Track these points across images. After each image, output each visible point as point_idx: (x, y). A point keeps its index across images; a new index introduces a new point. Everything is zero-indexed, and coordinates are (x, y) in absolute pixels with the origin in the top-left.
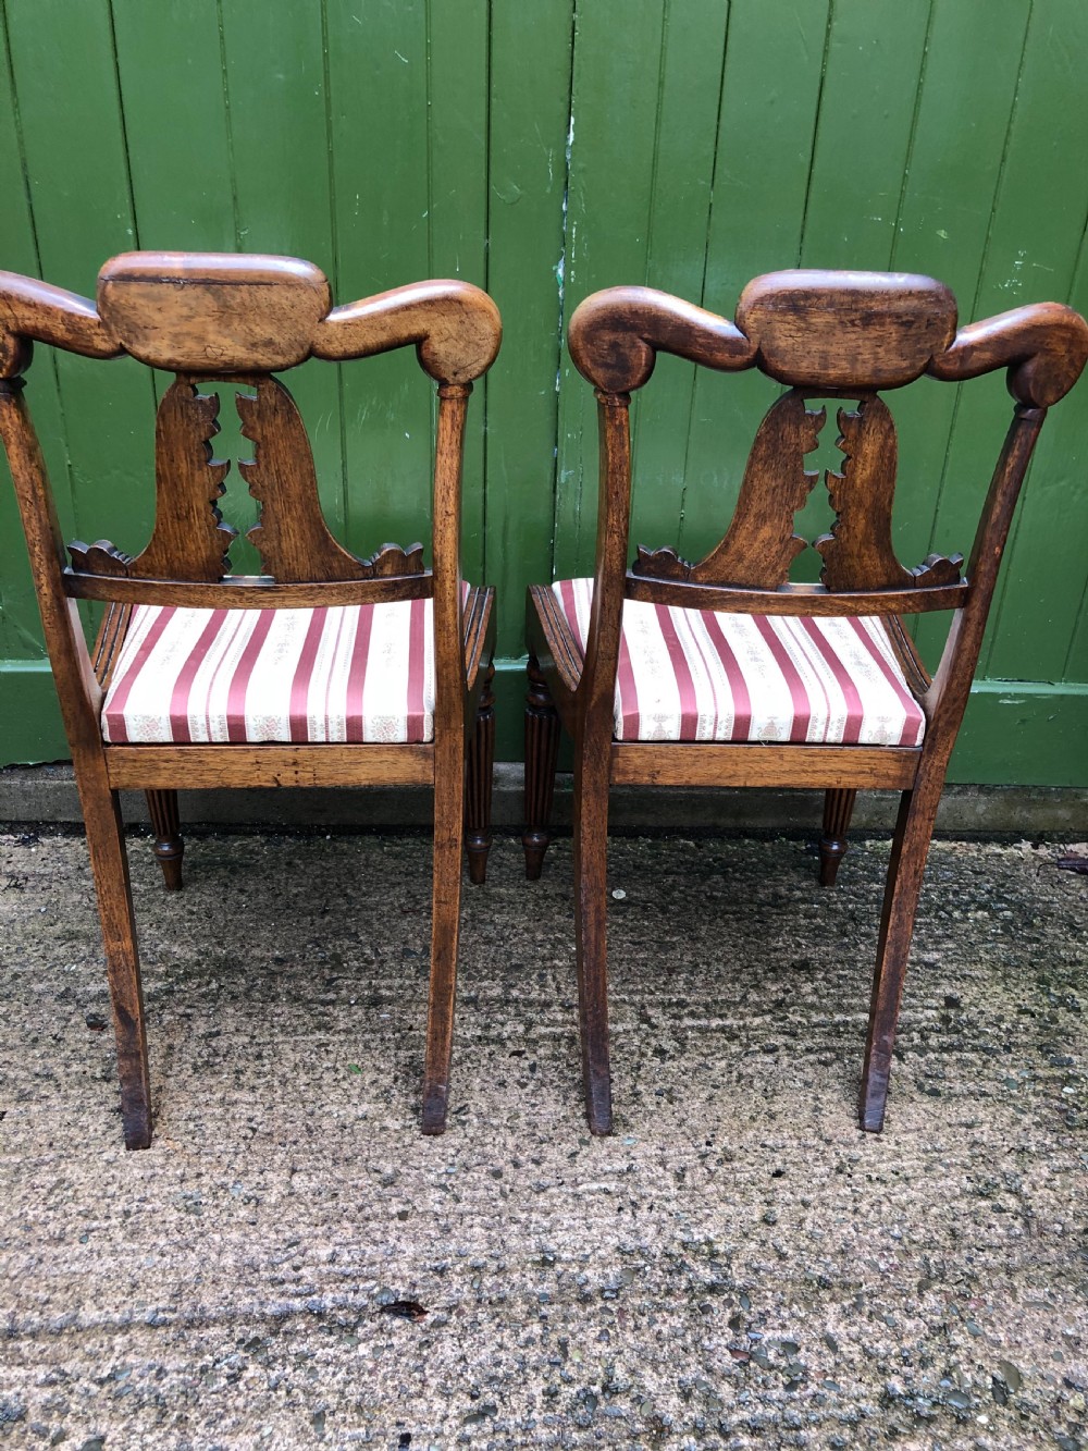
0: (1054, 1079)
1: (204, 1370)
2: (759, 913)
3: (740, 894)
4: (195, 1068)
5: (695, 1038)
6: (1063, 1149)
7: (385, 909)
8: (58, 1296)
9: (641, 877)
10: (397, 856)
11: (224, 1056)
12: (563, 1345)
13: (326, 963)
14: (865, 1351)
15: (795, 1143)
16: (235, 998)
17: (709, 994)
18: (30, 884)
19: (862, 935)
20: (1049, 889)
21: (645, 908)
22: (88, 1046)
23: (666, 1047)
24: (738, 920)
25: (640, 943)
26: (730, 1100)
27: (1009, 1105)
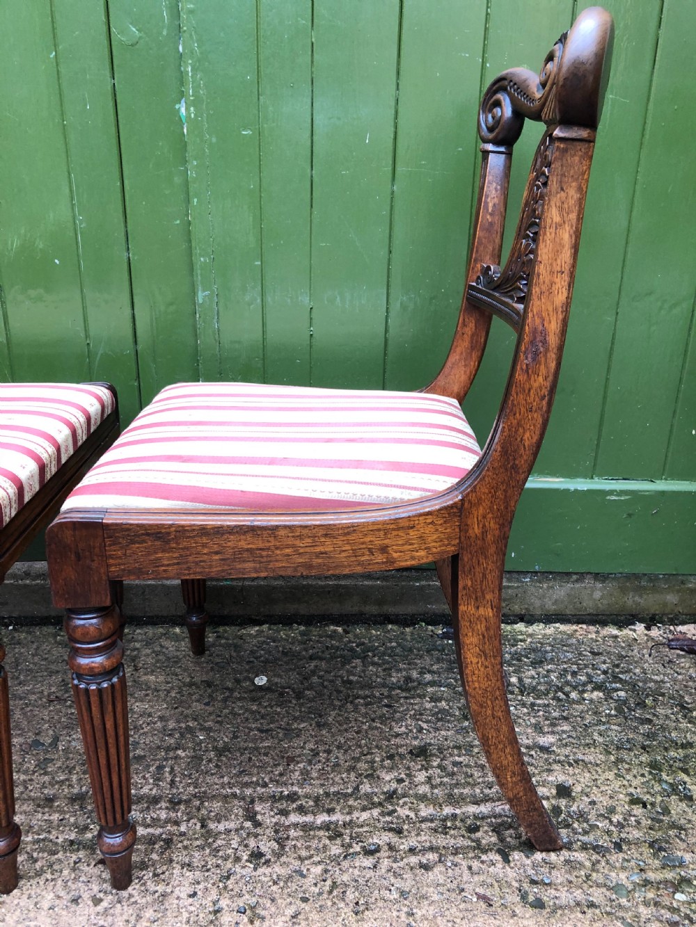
0: (665, 883)
2: (389, 697)
3: (374, 678)
5: (297, 839)
17: (322, 785)
20: (661, 668)
23: (263, 849)
25: (267, 731)
27: (617, 918)
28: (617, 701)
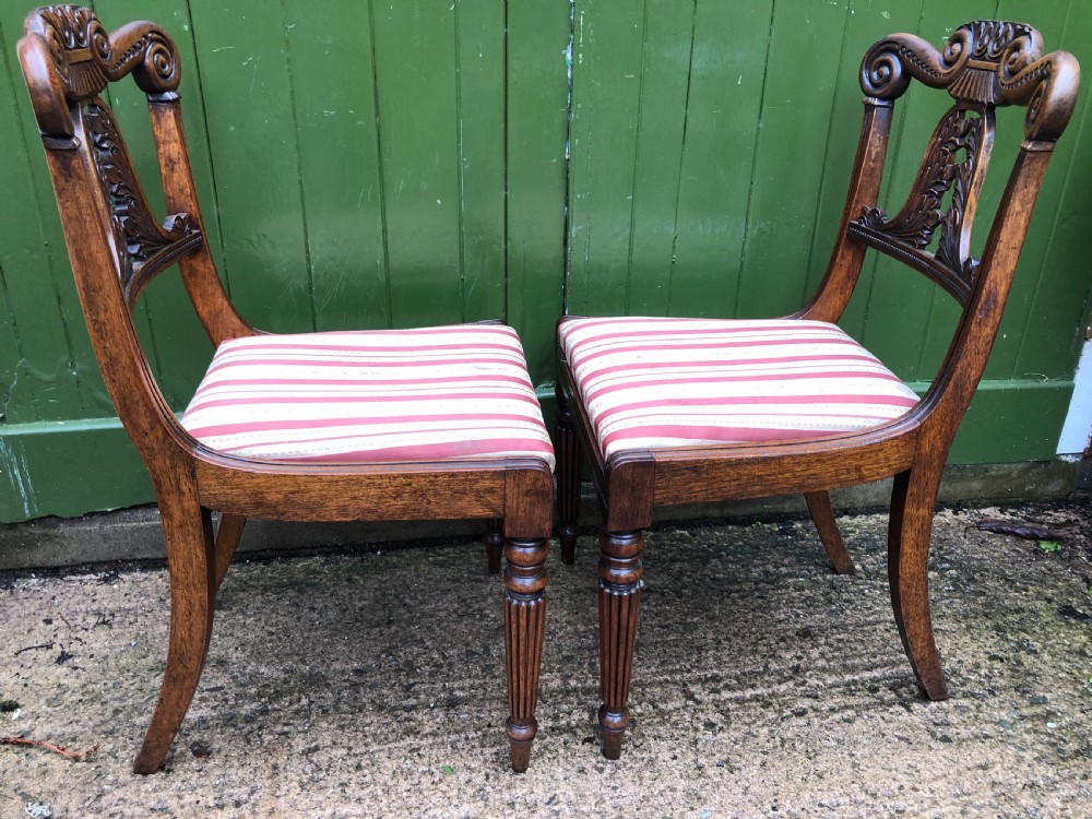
0: (1037, 716)
2: (757, 589)
3: (737, 574)
4: (302, 786)
5: (736, 710)
6: (1064, 779)
7: (443, 614)
9: (653, 566)
10: (442, 565)
11: (327, 770)
13: (401, 670)
15: (847, 800)
16: (325, 712)
17: (737, 667)
18: (117, 619)
19: (845, 601)
20: (978, 548)
21: (663, 594)
22: (196, 774)
23: (713, 720)
24: (742, 597)
25: (667, 627)
26: (780, 764)
27: (1010, 744)
28: (951, 578)
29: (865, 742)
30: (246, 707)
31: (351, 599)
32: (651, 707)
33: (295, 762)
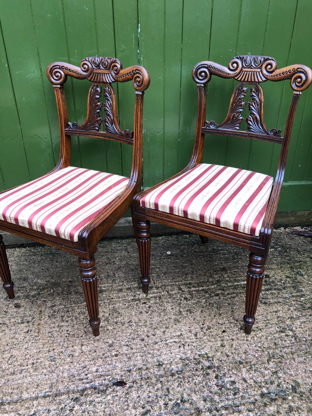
0: (298, 296)
1: (62, 409)
2: (209, 255)
3: (203, 250)
4: (49, 317)
5: (195, 294)
6: (303, 316)
7: (101, 263)
8: (15, 391)
9: (174, 247)
10: (102, 247)
11: (57, 312)
12: (168, 389)
14: (255, 382)
15: (228, 322)
16: (58, 294)
17: (198, 280)
19: (239, 259)
20: (290, 241)
21: (176, 256)
22: (15, 313)
23: (187, 297)
24: (203, 257)
25: (176, 267)
26: (208, 311)
27: (286, 305)
28: (278, 251)
29: (238, 304)
30: (33, 293)
31: (70, 258)
32: (167, 293)
33: (47, 310)
